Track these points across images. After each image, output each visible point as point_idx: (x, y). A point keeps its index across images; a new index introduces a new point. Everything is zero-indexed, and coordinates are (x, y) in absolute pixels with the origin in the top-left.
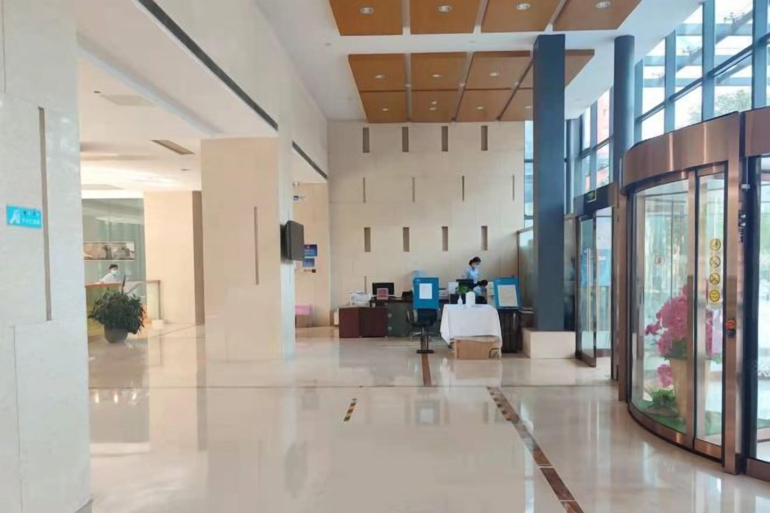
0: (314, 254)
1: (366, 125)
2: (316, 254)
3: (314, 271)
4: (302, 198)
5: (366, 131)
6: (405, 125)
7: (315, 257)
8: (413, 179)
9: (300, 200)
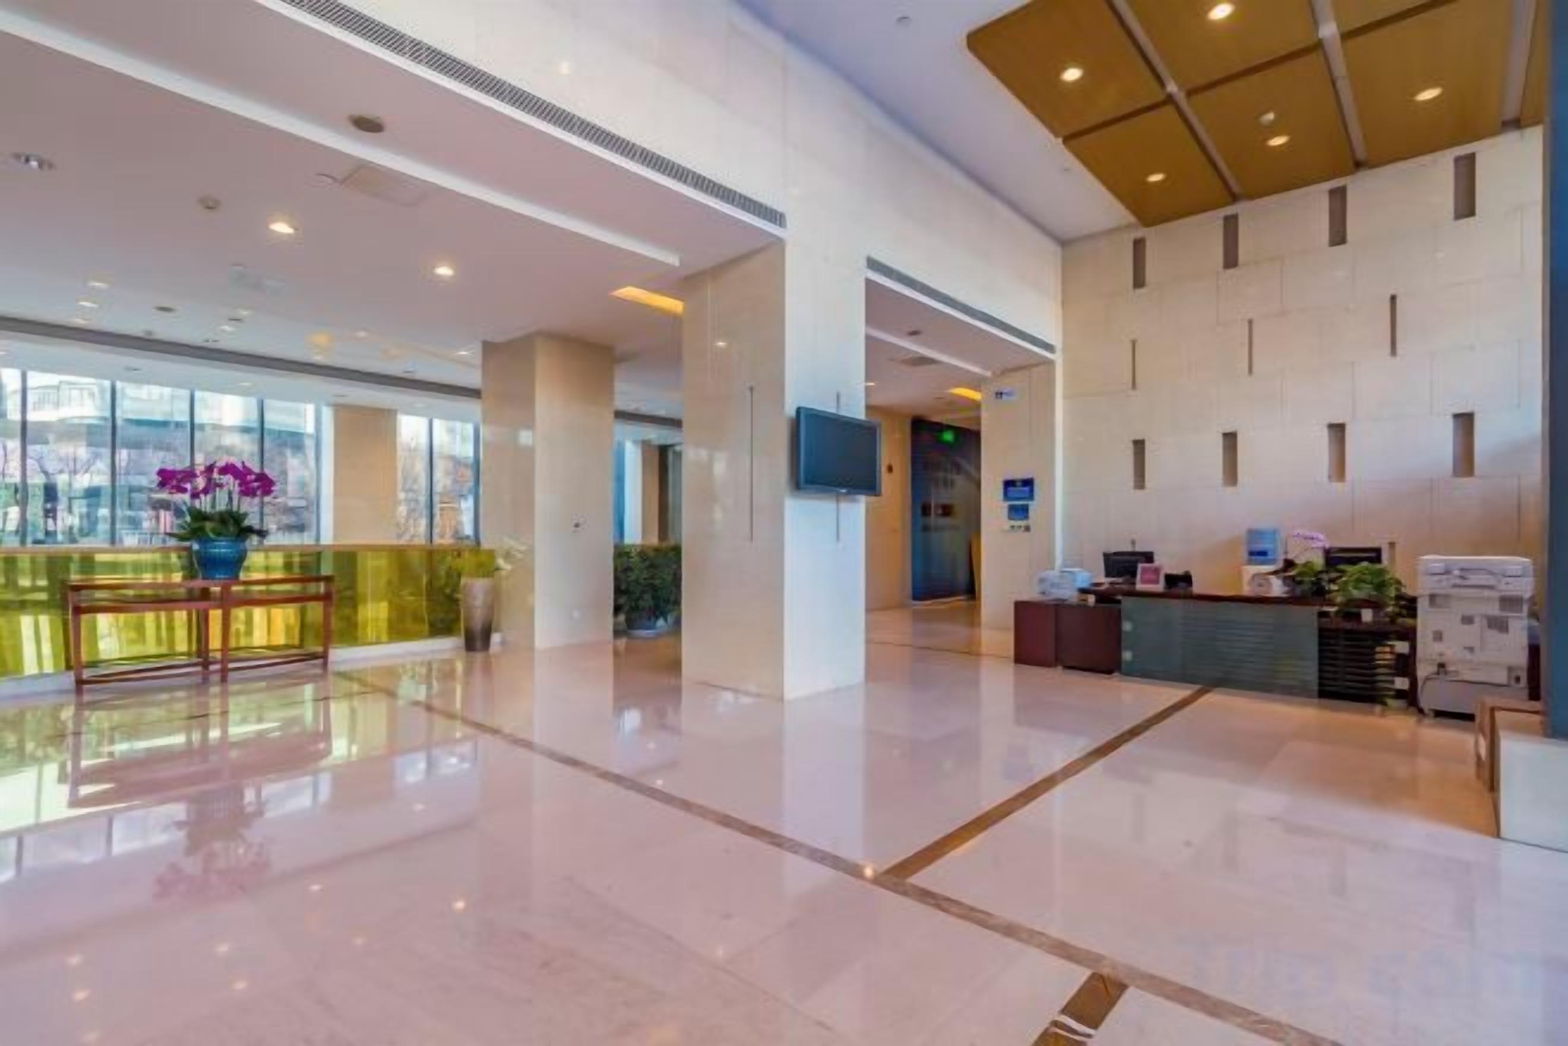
0: (1027, 495)
1: (1140, 233)
2: (1031, 497)
3: (1027, 529)
4: (1008, 394)
5: (1139, 245)
6: (1229, 210)
7: (1030, 503)
8: (1250, 322)
9: (1004, 397)
